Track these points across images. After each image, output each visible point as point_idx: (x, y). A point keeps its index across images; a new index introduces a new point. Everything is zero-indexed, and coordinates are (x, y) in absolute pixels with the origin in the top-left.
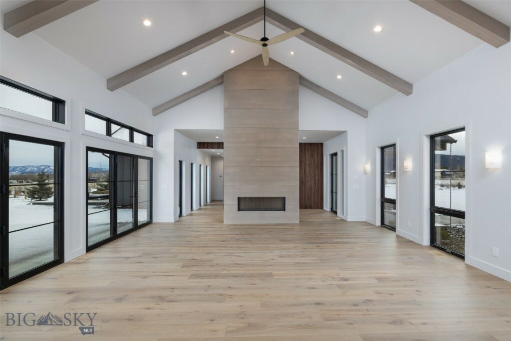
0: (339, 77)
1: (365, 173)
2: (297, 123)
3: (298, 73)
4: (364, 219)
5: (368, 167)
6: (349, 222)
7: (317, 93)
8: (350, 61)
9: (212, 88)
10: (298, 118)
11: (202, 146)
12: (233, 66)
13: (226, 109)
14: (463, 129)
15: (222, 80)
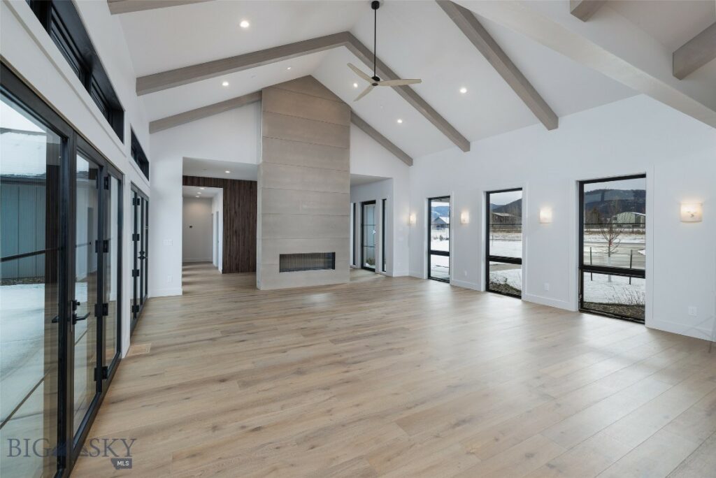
0: (400, 121)
1: (409, 224)
2: (348, 165)
3: (350, 107)
4: (407, 275)
5: (413, 218)
6: (395, 278)
7: (366, 132)
8: (424, 110)
9: (242, 105)
10: (349, 159)
11: (189, 182)
12: (277, 83)
13: (265, 138)
14: (521, 189)
15: (258, 97)
